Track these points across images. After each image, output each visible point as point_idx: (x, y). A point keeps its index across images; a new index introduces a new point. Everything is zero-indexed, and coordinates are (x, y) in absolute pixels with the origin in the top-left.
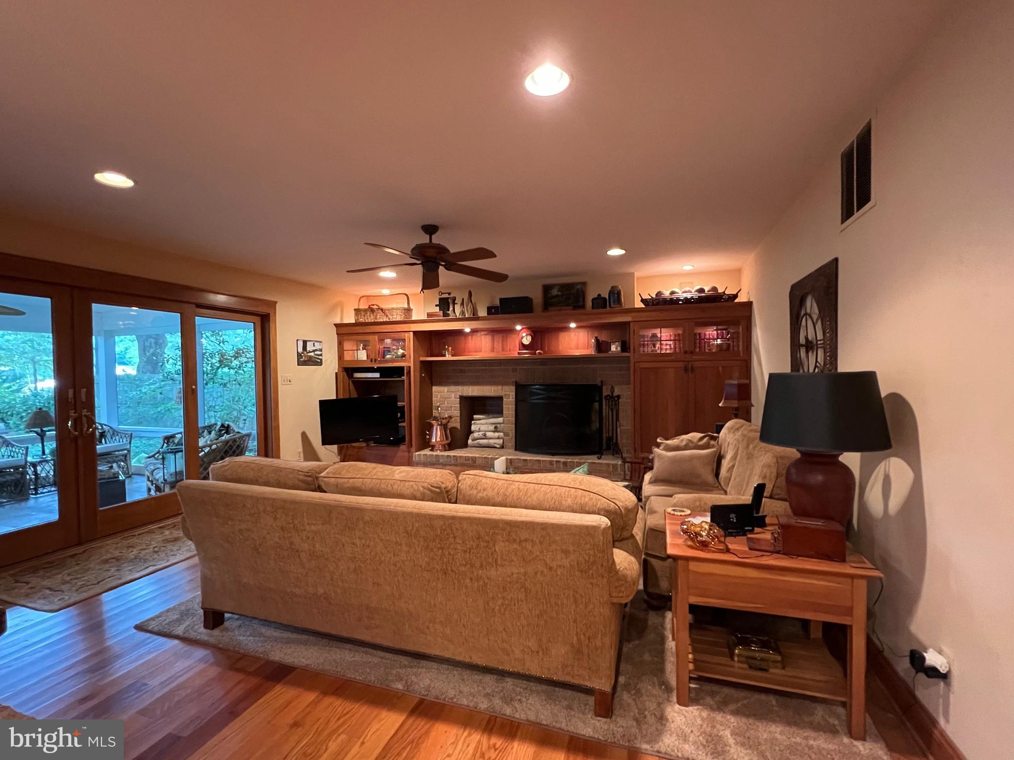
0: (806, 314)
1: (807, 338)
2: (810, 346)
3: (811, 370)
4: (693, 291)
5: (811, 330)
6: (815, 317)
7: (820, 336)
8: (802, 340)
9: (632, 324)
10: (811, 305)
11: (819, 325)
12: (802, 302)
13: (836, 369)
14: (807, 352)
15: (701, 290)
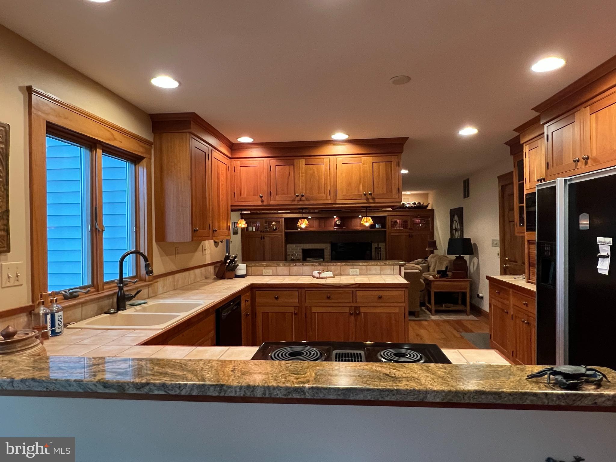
0: (455, 220)
1: (455, 228)
2: (456, 230)
3: (457, 237)
4: (411, 203)
5: (456, 225)
6: (458, 222)
7: (459, 228)
8: (454, 228)
9: (387, 217)
10: (456, 218)
11: (459, 224)
12: (454, 215)
13: (463, 237)
14: (456, 231)
15: (414, 204)
